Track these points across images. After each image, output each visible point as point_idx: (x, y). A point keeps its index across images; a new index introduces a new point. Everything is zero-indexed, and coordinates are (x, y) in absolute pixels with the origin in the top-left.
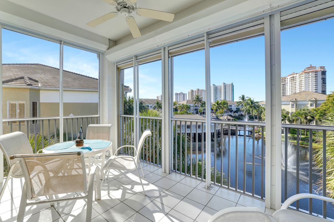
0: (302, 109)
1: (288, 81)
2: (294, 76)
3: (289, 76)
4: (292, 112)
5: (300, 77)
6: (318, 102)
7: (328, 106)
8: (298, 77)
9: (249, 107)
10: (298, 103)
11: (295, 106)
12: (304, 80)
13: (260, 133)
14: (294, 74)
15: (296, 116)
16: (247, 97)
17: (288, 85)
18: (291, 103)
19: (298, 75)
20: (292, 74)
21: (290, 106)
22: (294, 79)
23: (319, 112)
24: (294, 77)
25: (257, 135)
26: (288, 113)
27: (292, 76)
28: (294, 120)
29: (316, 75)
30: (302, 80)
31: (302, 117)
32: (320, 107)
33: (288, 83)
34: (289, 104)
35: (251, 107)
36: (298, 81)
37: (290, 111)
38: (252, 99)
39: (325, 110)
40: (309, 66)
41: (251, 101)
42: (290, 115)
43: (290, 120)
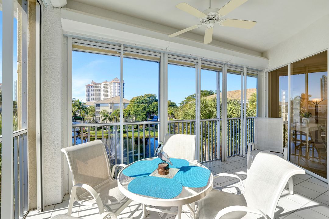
0: (117, 109)
1: (103, 87)
2: (107, 83)
3: (103, 83)
4: (110, 112)
5: (110, 85)
6: (125, 105)
7: (131, 108)
8: (109, 85)
9: (77, 108)
10: (114, 105)
11: (112, 108)
12: (113, 87)
13: (87, 132)
14: (107, 82)
15: (114, 115)
16: (73, 99)
17: (103, 90)
18: (110, 105)
19: (109, 83)
20: (105, 82)
21: (109, 107)
22: (106, 86)
23: (127, 112)
24: (106, 85)
25: (84, 135)
26: (108, 113)
27: (105, 83)
28: (112, 118)
29: (119, 85)
30: (112, 87)
31: (117, 115)
32: (127, 108)
33: (103, 88)
34: (108, 106)
35: (79, 108)
36: (109, 87)
37: (109, 112)
38: (80, 101)
39: (130, 110)
40: (116, 78)
41: (79, 102)
42: (109, 115)
43: (110, 119)
